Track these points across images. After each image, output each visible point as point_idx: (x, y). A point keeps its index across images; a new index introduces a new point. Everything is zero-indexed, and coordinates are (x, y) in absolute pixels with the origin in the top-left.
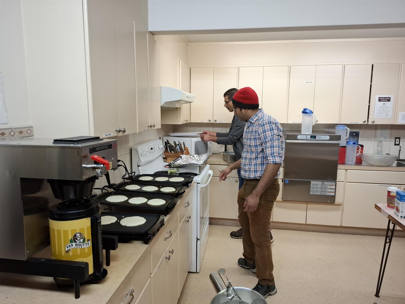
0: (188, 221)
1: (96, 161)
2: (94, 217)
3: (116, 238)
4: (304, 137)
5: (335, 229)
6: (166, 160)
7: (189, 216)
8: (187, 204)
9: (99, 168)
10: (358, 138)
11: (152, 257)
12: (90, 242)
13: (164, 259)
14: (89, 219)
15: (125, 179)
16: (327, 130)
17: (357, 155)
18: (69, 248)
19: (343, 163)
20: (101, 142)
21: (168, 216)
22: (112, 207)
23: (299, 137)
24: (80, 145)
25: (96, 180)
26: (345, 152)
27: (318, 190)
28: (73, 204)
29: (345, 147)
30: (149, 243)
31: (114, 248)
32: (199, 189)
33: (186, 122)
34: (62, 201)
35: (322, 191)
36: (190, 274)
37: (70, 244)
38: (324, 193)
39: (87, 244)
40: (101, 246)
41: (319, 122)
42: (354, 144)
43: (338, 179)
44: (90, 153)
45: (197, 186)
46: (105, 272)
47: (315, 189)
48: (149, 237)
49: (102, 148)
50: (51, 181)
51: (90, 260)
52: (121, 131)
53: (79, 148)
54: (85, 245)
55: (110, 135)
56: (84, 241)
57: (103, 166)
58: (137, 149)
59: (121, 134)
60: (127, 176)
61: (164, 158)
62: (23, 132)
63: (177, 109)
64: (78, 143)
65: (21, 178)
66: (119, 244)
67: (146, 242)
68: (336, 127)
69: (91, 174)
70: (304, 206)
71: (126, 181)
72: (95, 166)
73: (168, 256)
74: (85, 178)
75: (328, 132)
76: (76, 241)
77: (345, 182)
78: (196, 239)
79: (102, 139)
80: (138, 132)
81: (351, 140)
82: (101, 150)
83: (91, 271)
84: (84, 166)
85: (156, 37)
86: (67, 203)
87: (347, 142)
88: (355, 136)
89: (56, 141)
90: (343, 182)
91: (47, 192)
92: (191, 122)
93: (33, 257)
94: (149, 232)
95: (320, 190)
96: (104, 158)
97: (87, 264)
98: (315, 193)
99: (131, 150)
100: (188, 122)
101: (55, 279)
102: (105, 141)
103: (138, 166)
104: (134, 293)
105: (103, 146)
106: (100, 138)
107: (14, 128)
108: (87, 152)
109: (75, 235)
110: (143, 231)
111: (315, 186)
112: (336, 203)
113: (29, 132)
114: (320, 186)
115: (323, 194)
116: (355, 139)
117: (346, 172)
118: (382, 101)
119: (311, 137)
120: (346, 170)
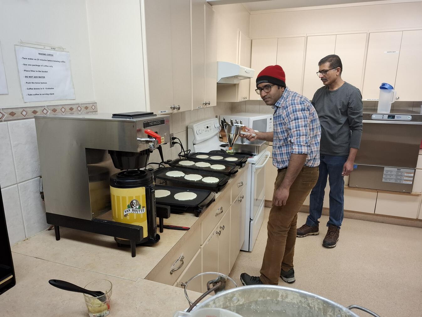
0: (241, 201)
1: (150, 135)
2: (148, 187)
3: (169, 208)
4: (380, 117)
5: (410, 221)
6: (221, 139)
7: (242, 196)
8: (240, 184)
9: (151, 142)
11: (202, 230)
12: (145, 209)
13: (215, 234)
14: (144, 188)
15: (181, 157)
16: (411, 109)
18: (126, 213)
20: (154, 117)
21: (219, 193)
22: (168, 182)
23: (374, 116)
24: (135, 120)
25: (151, 154)
27: (392, 177)
28: (130, 175)
30: (199, 216)
31: (167, 218)
32: (254, 170)
33: (244, 100)
34: (121, 170)
35: (397, 179)
36: (242, 252)
37: (128, 209)
38: (399, 181)
39: (142, 211)
40: (154, 213)
41: (400, 100)
43: (418, 166)
44: (144, 127)
45: (252, 166)
46: (158, 238)
47: (389, 176)
48: (199, 210)
49: (155, 123)
50: (111, 152)
51: (144, 225)
52: (176, 108)
53: (133, 122)
54: (140, 211)
55: (165, 111)
56: (139, 208)
57: (156, 139)
58: (193, 127)
59: (175, 111)
60: (183, 154)
61: (220, 138)
62: (88, 108)
63: (235, 85)
64: (133, 117)
65: (86, 149)
66: (171, 214)
67: (197, 215)
69: (145, 147)
70: (374, 194)
71: (182, 158)
72: (148, 139)
73: (218, 231)
74: (139, 150)
75: (412, 112)
76: (133, 207)
78: (249, 219)
79: (156, 115)
80: (192, 110)
82: (154, 125)
83: (145, 235)
84: (138, 139)
85: (215, 7)
86: (125, 173)
89: (115, 115)
91: (108, 162)
92: (250, 99)
93: (98, 218)
94: (199, 206)
95: (395, 177)
96: (156, 133)
97: (142, 228)
98: (388, 181)
99: (187, 128)
100: (246, 99)
101: (115, 239)
102: (158, 116)
103: (194, 144)
104: (184, 260)
105: (156, 121)
106: (154, 114)
107: (81, 104)
108: (141, 126)
109: (132, 202)
110: (194, 204)
111: (389, 173)
112: (412, 193)
113: (93, 107)
114: (394, 173)
115: (398, 182)
119: (389, 117)
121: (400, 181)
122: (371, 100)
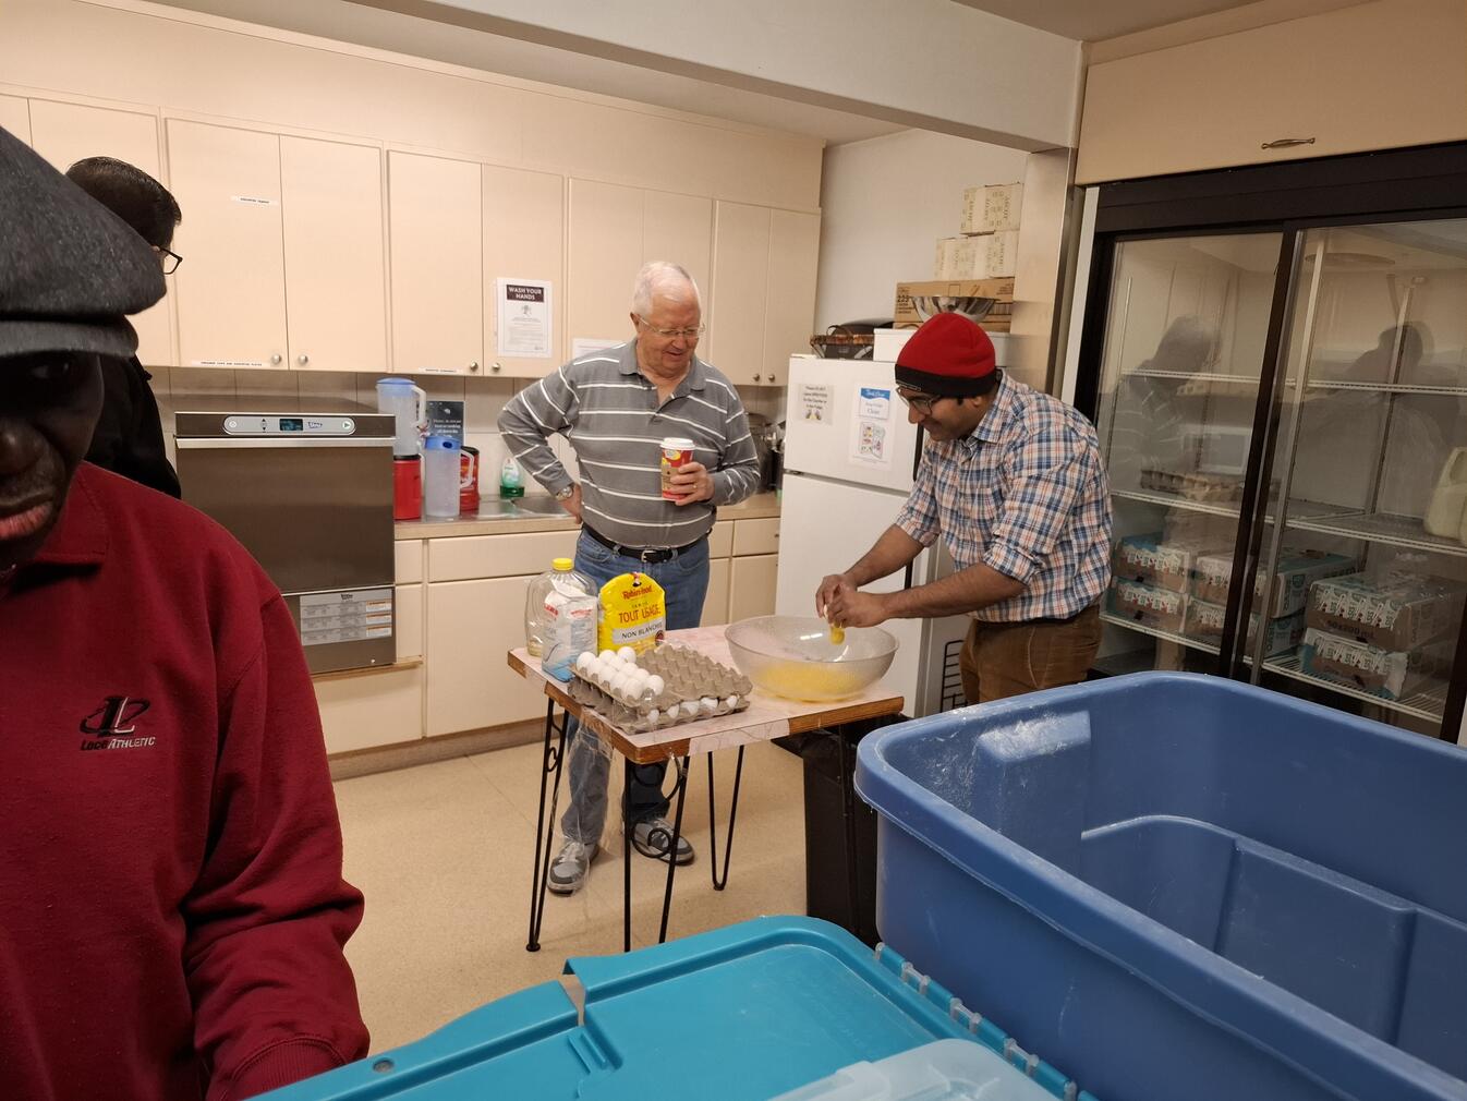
5: (407, 750)
10: (461, 424)
17: (462, 486)
19: (415, 517)
23: (231, 425)
26: (417, 477)
27: (330, 625)
29: (416, 457)
35: (347, 628)
38: (352, 634)
41: (313, 366)
42: (447, 445)
43: (399, 577)
47: (318, 624)
68: (378, 386)
75: (357, 406)
77: (426, 581)
81: (440, 431)
87: (427, 439)
88: (450, 417)
90: (419, 583)
95: (338, 624)
98: (320, 641)
111: (319, 613)
112: (399, 662)
114: (334, 611)
115: (352, 636)
116: (452, 429)
117: (426, 547)
118: (519, 299)
119: (283, 424)
120: (426, 540)
121: (356, 633)
122: (216, 366)
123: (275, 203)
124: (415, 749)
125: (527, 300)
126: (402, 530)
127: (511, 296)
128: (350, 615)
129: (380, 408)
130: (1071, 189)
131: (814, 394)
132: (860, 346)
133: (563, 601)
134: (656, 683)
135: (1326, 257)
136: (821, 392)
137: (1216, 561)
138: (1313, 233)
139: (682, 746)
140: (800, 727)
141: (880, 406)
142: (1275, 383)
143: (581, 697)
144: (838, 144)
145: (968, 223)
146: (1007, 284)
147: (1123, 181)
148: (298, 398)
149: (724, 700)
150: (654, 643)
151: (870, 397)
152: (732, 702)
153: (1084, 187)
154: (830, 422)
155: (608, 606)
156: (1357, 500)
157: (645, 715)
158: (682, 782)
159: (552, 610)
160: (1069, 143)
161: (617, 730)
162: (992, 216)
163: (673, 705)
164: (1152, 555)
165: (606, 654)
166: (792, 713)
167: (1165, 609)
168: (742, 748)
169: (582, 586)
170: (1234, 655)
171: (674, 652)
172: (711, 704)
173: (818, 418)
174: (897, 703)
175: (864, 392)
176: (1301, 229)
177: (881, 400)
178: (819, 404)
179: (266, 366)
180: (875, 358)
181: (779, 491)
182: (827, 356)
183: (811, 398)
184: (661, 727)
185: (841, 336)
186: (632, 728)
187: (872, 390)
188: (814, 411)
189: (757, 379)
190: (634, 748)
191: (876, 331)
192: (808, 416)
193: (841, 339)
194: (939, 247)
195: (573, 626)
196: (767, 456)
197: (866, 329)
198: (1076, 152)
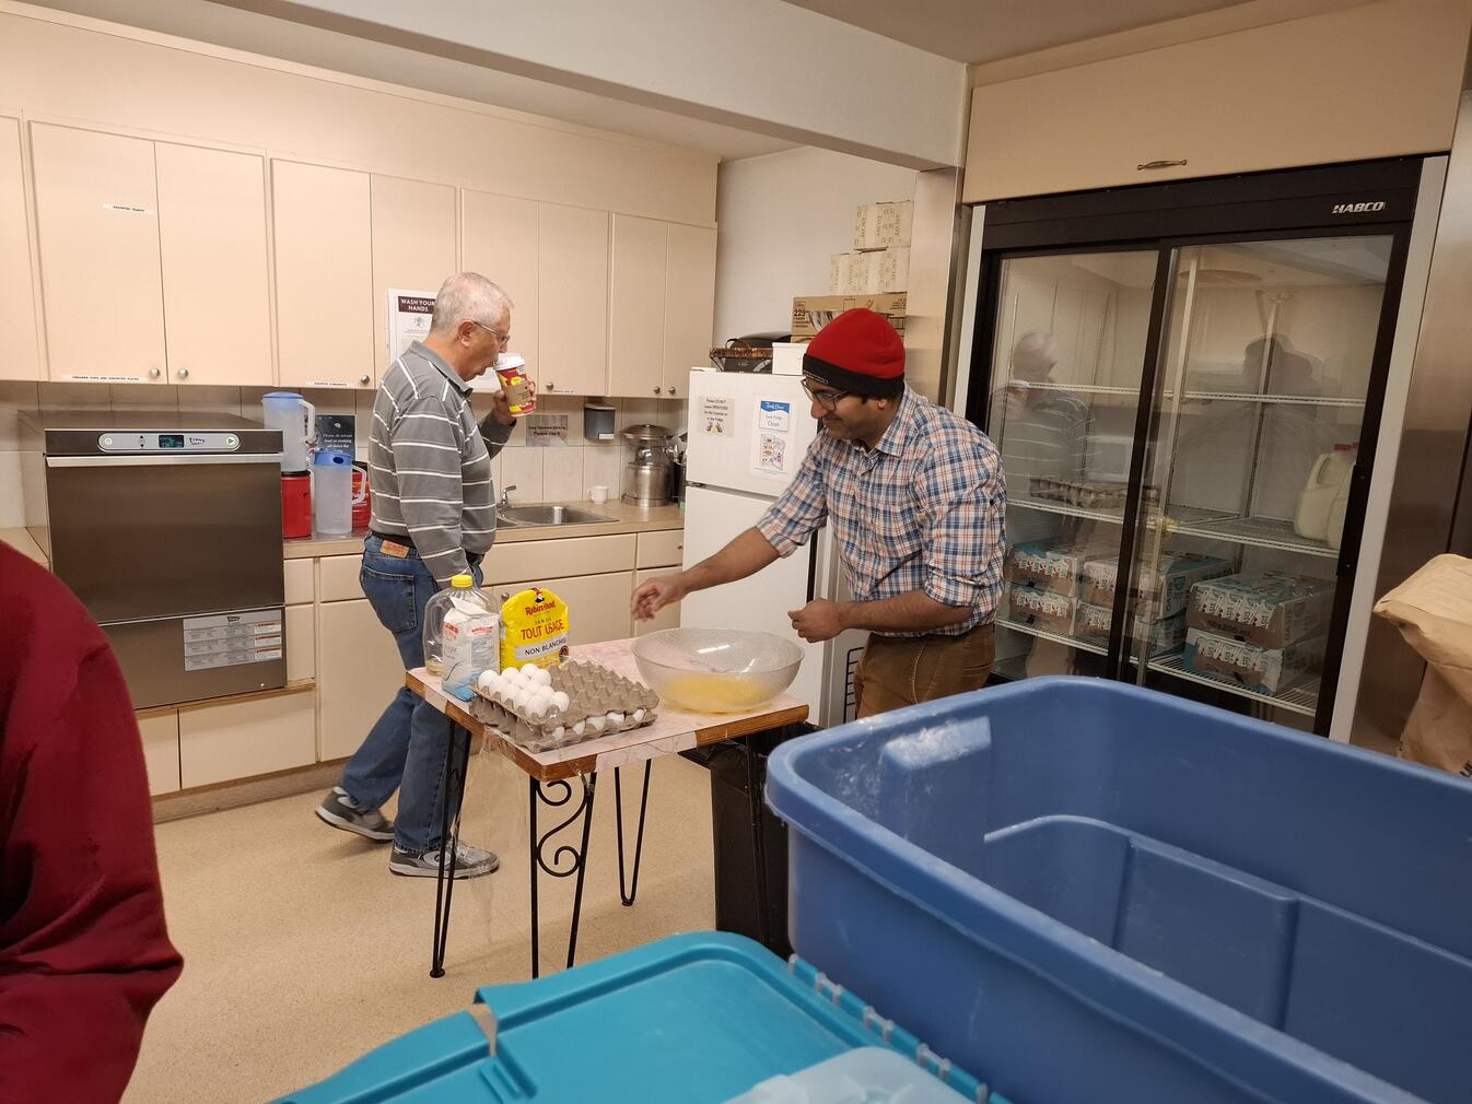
4: (131, 442)
5: (302, 776)
10: (353, 439)
17: (354, 502)
19: (305, 534)
23: (106, 442)
26: (307, 494)
27: (216, 648)
29: (306, 473)
35: (233, 652)
38: (240, 657)
41: (193, 380)
43: (290, 596)
47: (205, 648)
68: (264, 401)
70: (171, 720)
75: (242, 421)
77: (318, 601)
81: (330, 446)
87: (317, 454)
88: (341, 431)
90: (311, 603)
95: (226, 648)
98: (206, 665)
111: (204, 637)
112: (289, 685)
114: (221, 634)
115: (240, 660)
116: (343, 444)
117: (317, 565)
118: (411, 311)
119: (163, 441)
120: (317, 558)
121: (245, 657)
122: (89, 380)
123: (151, 212)
124: (310, 774)
125: (419, 312)
126: (292, 548)
127: (403, 308)
128: (238, 638)
129: (266, 423)
130: (959, 207)
131: (715, 407)
132: (759, 360)
133: (463, 618)
134: (561, 699)
135: (1200, 274)
136: (723, 405)
137: (1103, 566)
138: (1187, 251)
139: (588, 763)
140: (707, 739)
141: (780, 418)
142: (1153, 394)
143: (484, 715)
144: (733, 160)
145: (861, 239)
146: (900, 299)
147: (1008, 200)
148: (179, 412)
149: (632, 714)
150: (558, 659)
151: (770, 410)
152: (638, 716)
153: (971, 205)
154: (731, 434)
155: (511, 623)
156: (1231, 505)
157: (551, 732)
158: (589, 799)
159: (452, 628)
160: (957, 163)
161: (522, 749)
162: (884, 233)
163: (579, 721)
164: (1041, 561)
165: (509, 672)
166: (699, 724)
167: (1056, 613)
168: (649, 762)
169: (482, 603)
170: (1121, 656)
171: (579, 668)
172: (617, 718)
173: (720, 430)
174: (802, 712)
175: (764, 405)
176: (1178, 246)
177: (781, 413)
178: (722, 417)
179: (144, 380)
180: (774, 371)
181: (681, 503)
182: (727, 369)
183: (712, 410)
184: (568, 743)
185: (739, 349)
186: (537, 746)
187: (771, 403)
188: (715, 423)
189: (658, 391)
190: (540, 766)
191: (774, 344)
192: (709, 430)
193: (738, 352)
194: (833, 262)
195: (474, 644)
196: (668, 467)
197: (765, 342)
198: (963, 172)
